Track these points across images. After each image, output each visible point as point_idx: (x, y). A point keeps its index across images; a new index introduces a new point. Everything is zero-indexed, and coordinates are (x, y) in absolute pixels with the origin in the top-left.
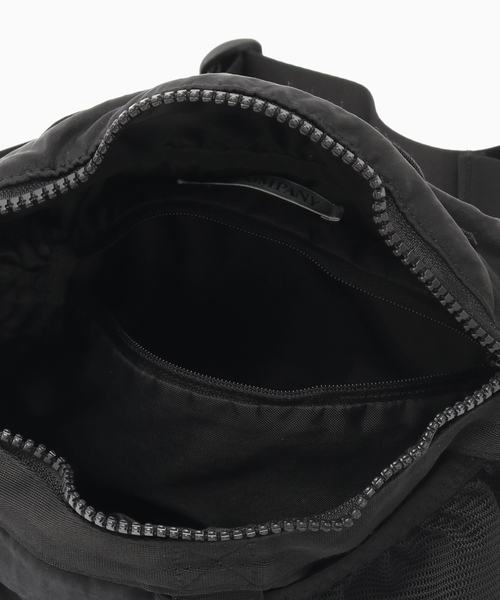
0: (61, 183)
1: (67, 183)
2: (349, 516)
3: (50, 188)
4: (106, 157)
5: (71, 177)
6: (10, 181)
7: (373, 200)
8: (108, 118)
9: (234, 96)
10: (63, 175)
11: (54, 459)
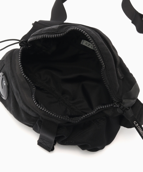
0: (58, 35)
1: (59, 35)
2: (77, 121)
3: (56, 35)
4: (67, 33)
5: (60, 35)
6: (49, 32)
7: (96, 53)
8: (70, 27)
9: (84, 32)
10: (59, 34)
11: (34, 87)
